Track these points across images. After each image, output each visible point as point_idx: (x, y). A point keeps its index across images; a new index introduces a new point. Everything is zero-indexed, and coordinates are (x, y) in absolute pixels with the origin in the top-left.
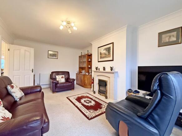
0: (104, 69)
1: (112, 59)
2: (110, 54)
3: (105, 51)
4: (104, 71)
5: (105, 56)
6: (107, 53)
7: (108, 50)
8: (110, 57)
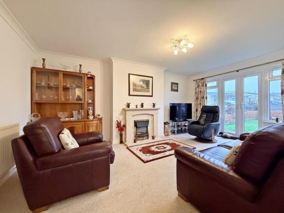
0: (142, 105)
1: (151, 95)
2: (149, 88)
3: (141, 83)
4: (142, 109)
5: (142, 89)
6: (145, 86)
7: (147, 83)
8: (149, 91)
